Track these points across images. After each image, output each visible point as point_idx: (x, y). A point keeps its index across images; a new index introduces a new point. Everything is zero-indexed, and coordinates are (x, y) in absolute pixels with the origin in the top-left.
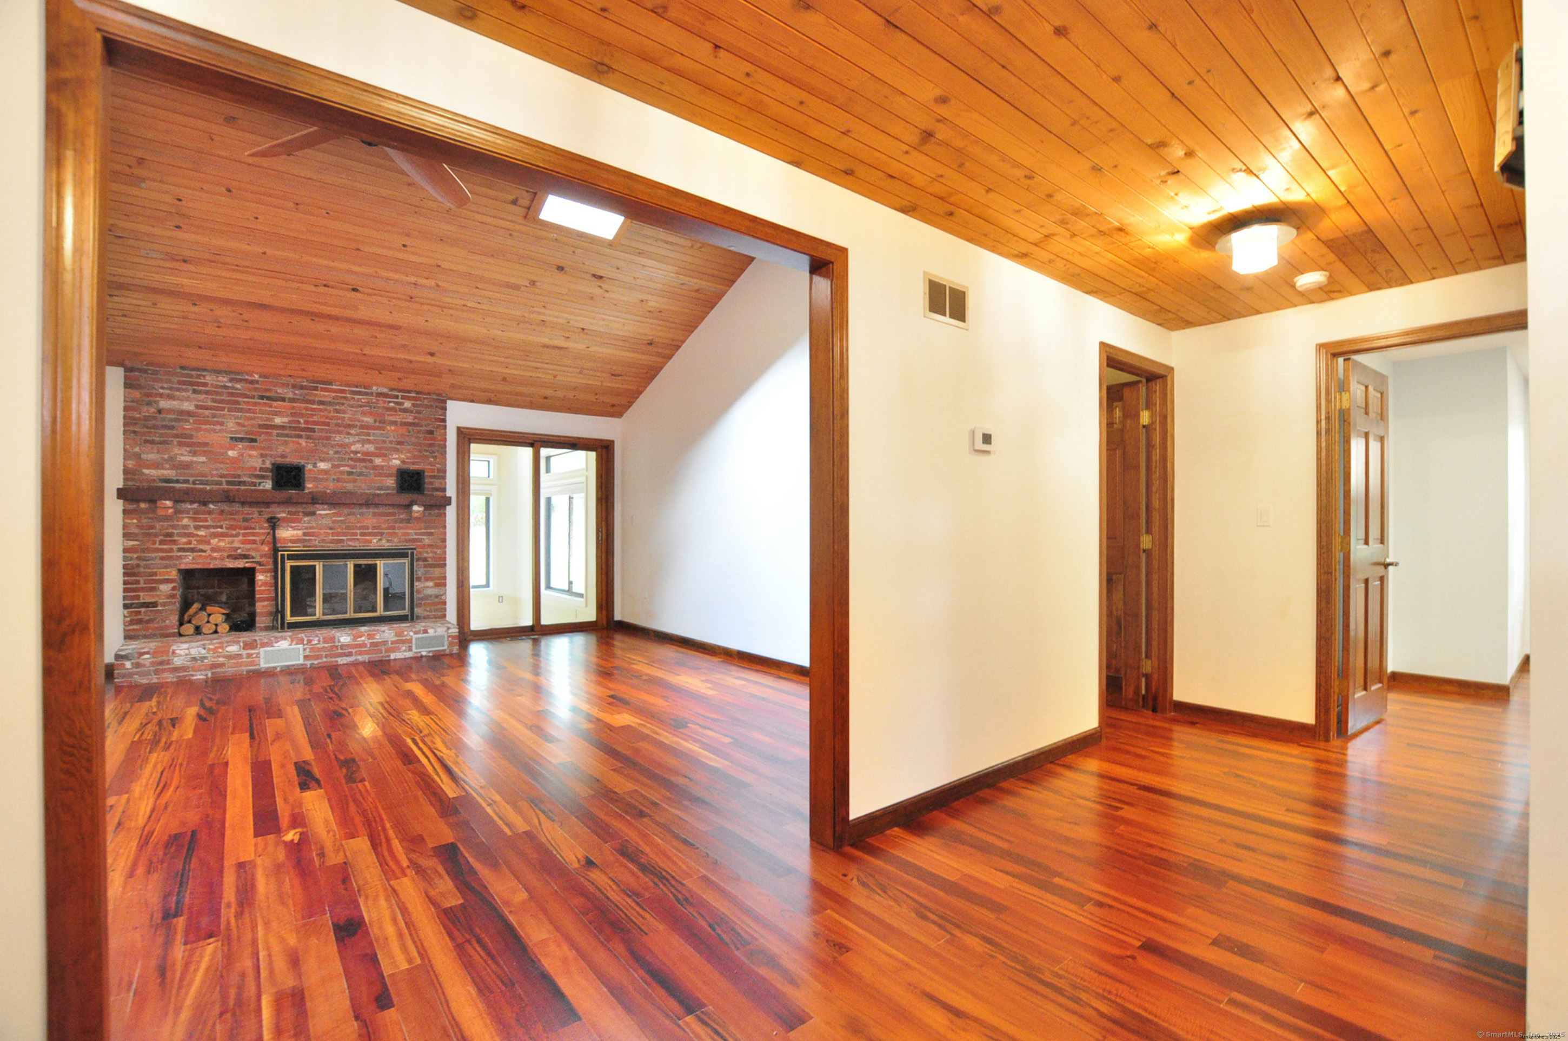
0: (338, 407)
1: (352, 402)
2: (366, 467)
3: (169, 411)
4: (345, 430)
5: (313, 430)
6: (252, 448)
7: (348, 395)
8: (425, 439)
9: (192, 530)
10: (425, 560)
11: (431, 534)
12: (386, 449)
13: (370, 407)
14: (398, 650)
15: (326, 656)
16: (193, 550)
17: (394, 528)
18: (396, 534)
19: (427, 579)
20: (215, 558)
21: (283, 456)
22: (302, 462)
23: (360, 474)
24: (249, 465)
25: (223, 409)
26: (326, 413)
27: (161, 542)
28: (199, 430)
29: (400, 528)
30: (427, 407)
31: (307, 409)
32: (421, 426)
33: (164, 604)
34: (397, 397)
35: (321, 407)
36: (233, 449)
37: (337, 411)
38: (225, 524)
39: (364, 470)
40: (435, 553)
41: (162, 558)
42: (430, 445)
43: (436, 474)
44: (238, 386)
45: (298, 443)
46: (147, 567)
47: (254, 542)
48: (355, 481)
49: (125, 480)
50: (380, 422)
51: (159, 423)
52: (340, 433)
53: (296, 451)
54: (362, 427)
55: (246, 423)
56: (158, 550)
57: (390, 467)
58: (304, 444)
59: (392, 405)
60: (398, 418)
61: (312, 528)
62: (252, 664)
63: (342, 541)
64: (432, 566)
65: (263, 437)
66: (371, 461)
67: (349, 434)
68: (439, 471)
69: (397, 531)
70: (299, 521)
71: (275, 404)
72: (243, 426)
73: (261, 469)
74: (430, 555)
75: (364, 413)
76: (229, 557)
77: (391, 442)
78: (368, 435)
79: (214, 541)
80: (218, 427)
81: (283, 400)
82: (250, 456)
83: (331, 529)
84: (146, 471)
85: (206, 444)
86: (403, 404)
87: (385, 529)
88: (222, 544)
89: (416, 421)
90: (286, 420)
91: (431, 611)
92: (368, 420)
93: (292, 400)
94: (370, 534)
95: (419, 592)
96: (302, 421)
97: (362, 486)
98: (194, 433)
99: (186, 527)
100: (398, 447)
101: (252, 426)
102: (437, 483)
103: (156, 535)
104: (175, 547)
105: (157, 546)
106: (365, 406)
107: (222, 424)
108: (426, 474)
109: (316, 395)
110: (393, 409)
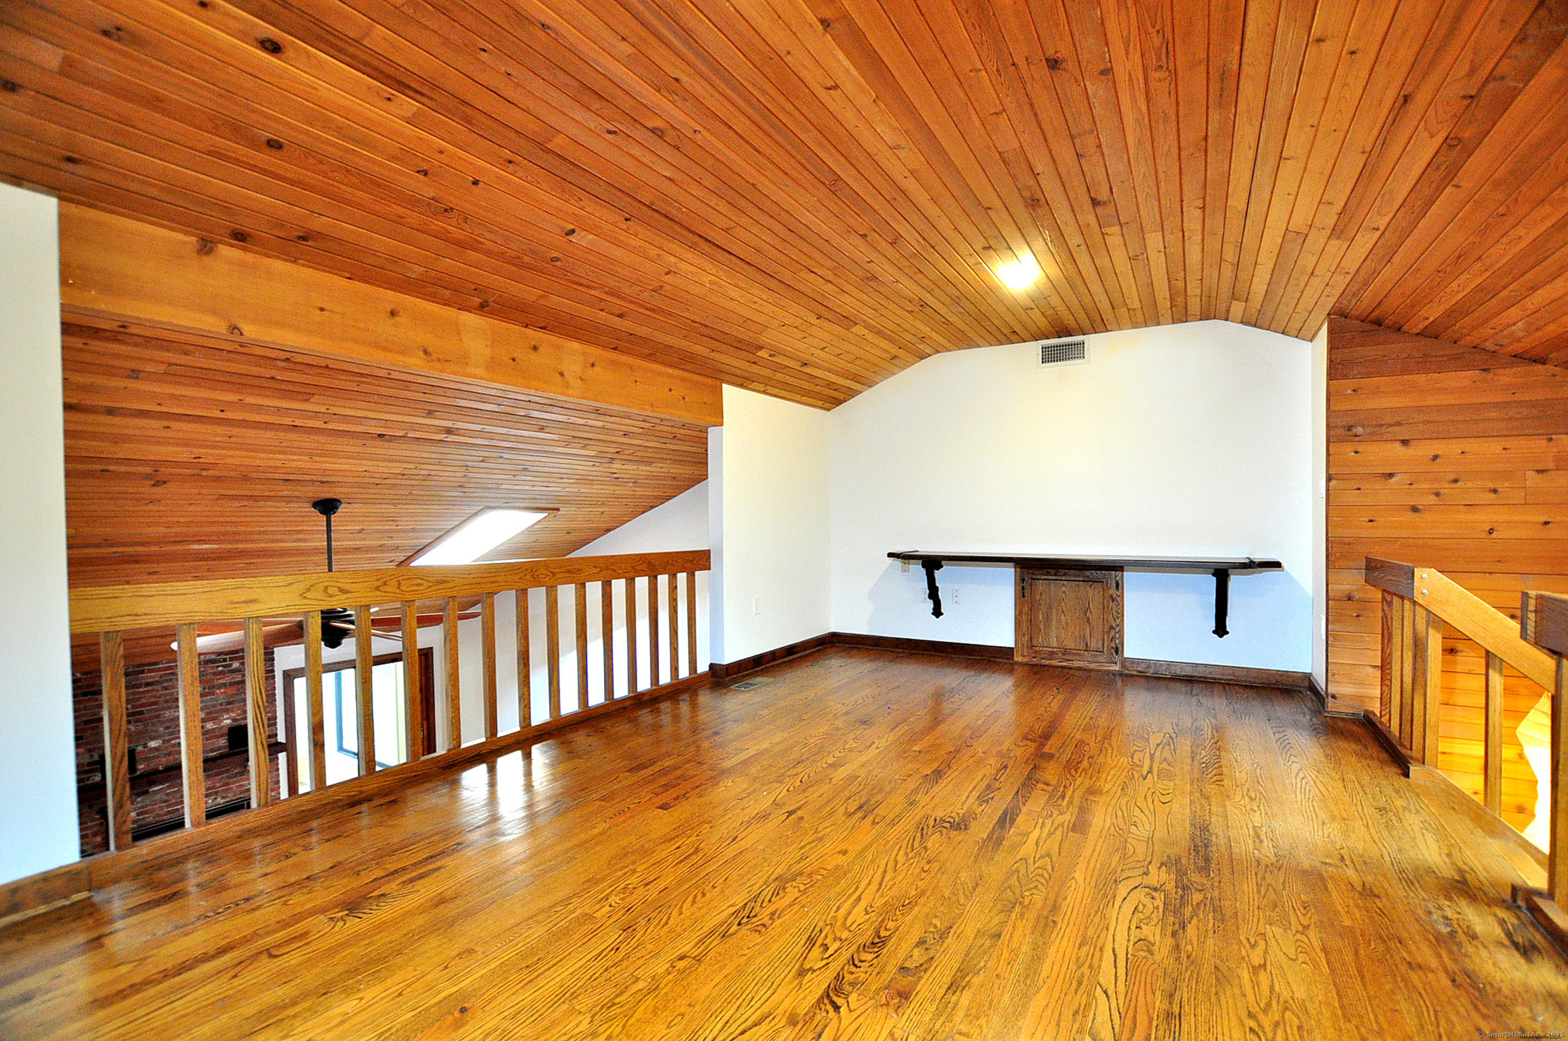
5: (141, 713)
12: (217, 712)
17: (228, 784)
18: (230, 789)
22: (133, 746)
26: (153, 694)
29: (234, 783)
34: (225, 660)
35: (149, 688)
37: (166, 688)
50: (209, 688)
52: (169, 708)
57: (221, 729)
58: (133, 729)
59: (220, 669)
60: (226, 680)
61: (147, 806)
65: (89, 732)
69: (231, 786)
73: (89, 764)
77: (221, 704)
83: (165, 802)
86: (231, 665)
87: (220, 787)
100: (229, 707)
109: (143, 678)
110: (221, 673)
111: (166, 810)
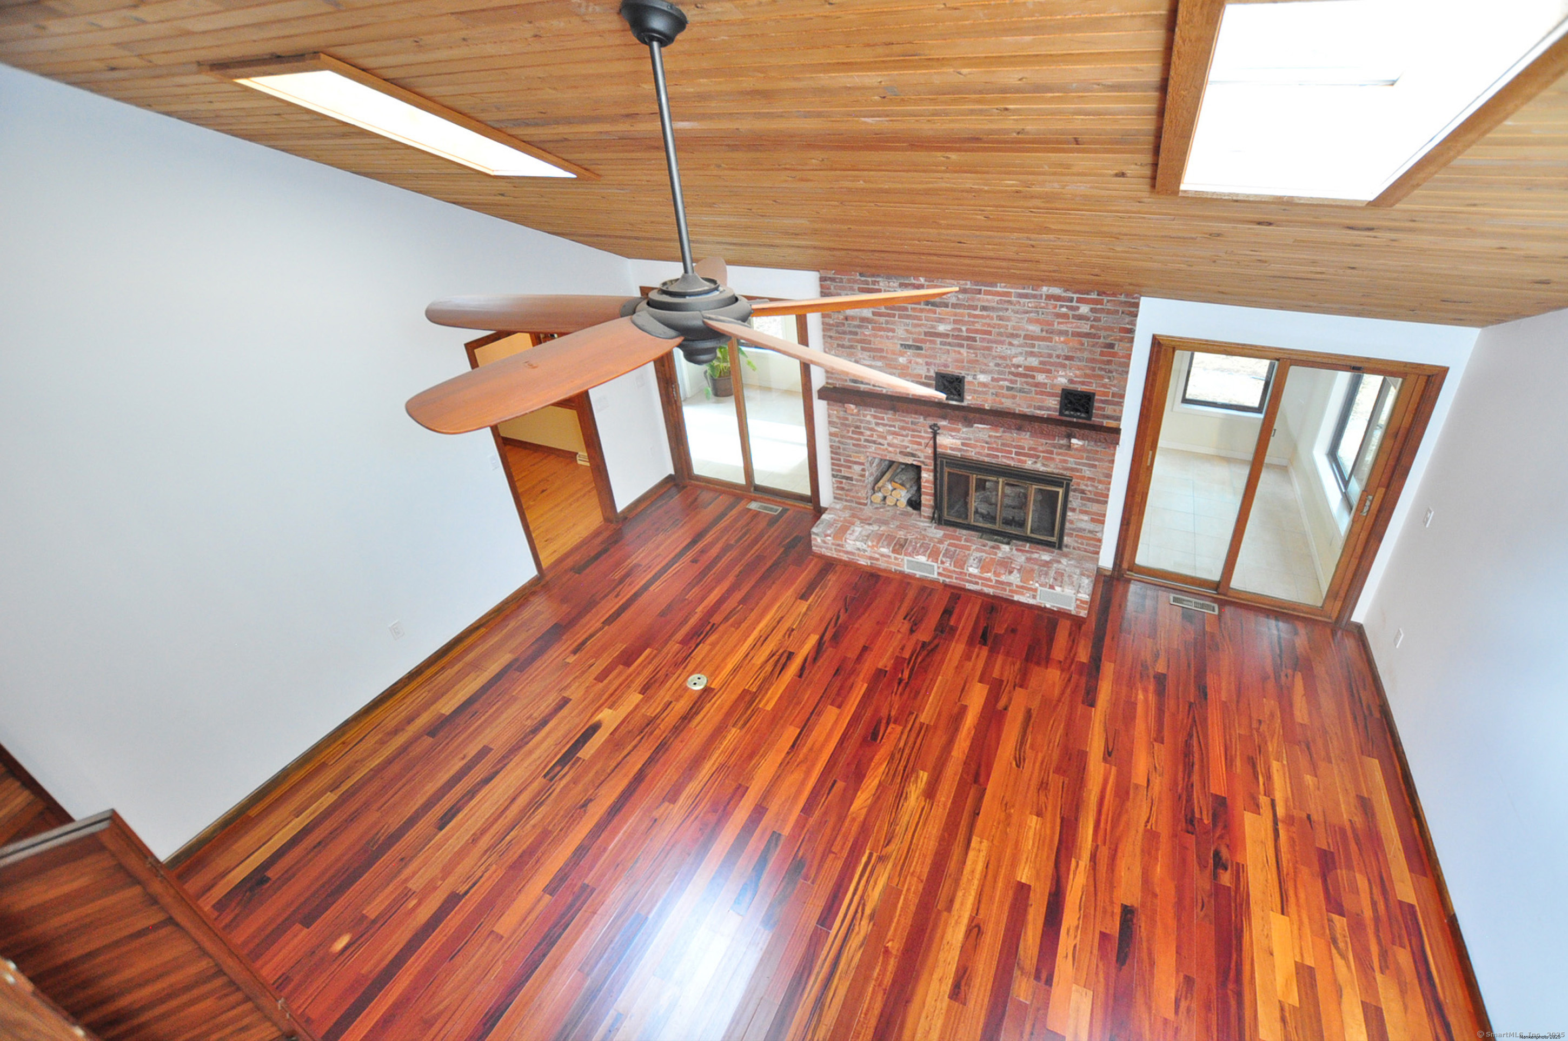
0: (1001, 313)
1: (1017, 307)
2: (1027, 383)
3: (853, 318)
4: (1008, 340)
5: (974, 340)
6: (919, 356)
7: (1013, 299)
8: (1102, 354)
9: (873, 426)
10: (1083, 492)
11: (1094, 466)
12: (1051, 364)
13: (1037, 312)
14: (1023, 594)
16: (874, 442)
17: (1052, 453)
18: (1052, 459)
19: (1082, 512)
20: (890, 452)
21: (946, 366)
22: (963, 373)
23: (1021, 391)
24: (915, 372)
25: (894, 316)
26: (988, 321)
27: (853, 432)
28: (875, 336)
29: (1058, 454)
30: (1109, 312)
31: (970, 315)
32: (1099, 338)
33: (857, 480)
34: (1071, 300)
35: (985, 313)
36: (902, 356)
37: (1000, 318)
38: (897, 424)
39: (1025, 386)
40: (1097, 488)
41: (854, 445)
42: (1109, 362)
43: (1110, 398)
45: (959, 353)
46: (844, 449)
47: (920, 444)
48: (1014, 397)
49: (827, 378)
50: (1047, 332)
51: (847, 329)
52: (1002, 343)
53: (957, 361)
54: (1026, 337)
55: (914, 330)
56: (852, 438)
57: (1053, 386)
58: (965, 354)
59: (1064, 310)
60: (1069, 327)
61: (970, 439)
62: (898, 565)
63: (997, 456)
64: (1089, 500)
65: (928, 345)
66: (1033, 377)
67: (1010, 344)
68: (1114, 395)
69: (1054, 456)
70: (958, 431)
71: (938, 310)
72: (911, 333)
73: (926, 377)
74: (1090, 488)
75: (1030, 321)
76: (901, 453)
77: (1058, 357)
78: (1033, 346)
79: (890, 437)
80: (890, 334)
81: (946, 305)
82: (917, 363)
83: (987, 443)
85: (881, 350)
86: (1078, 308)
87: (1043, 452)
88: (895, 441)
89: (1093, 331)
90: (949, 327)
91: (1082, 544)
92: (1035, 329)
93: (954, 306)
94: (1024, 455)
95: (1072, 522)
96: (964, 328)
97: (1020, 405)
98: (872, 339)
99: (869, 422)
100: (1067, 362)
101: (919, 333)
102: (1109, 410)
103: (849, 426)
104: (862, 438)
105: (850, 434)
106: (1031, 312)
107: (893, 331)
108: (1096, 397)
109: (979, 300)
110: (1065, 316)
111: (986, 451)
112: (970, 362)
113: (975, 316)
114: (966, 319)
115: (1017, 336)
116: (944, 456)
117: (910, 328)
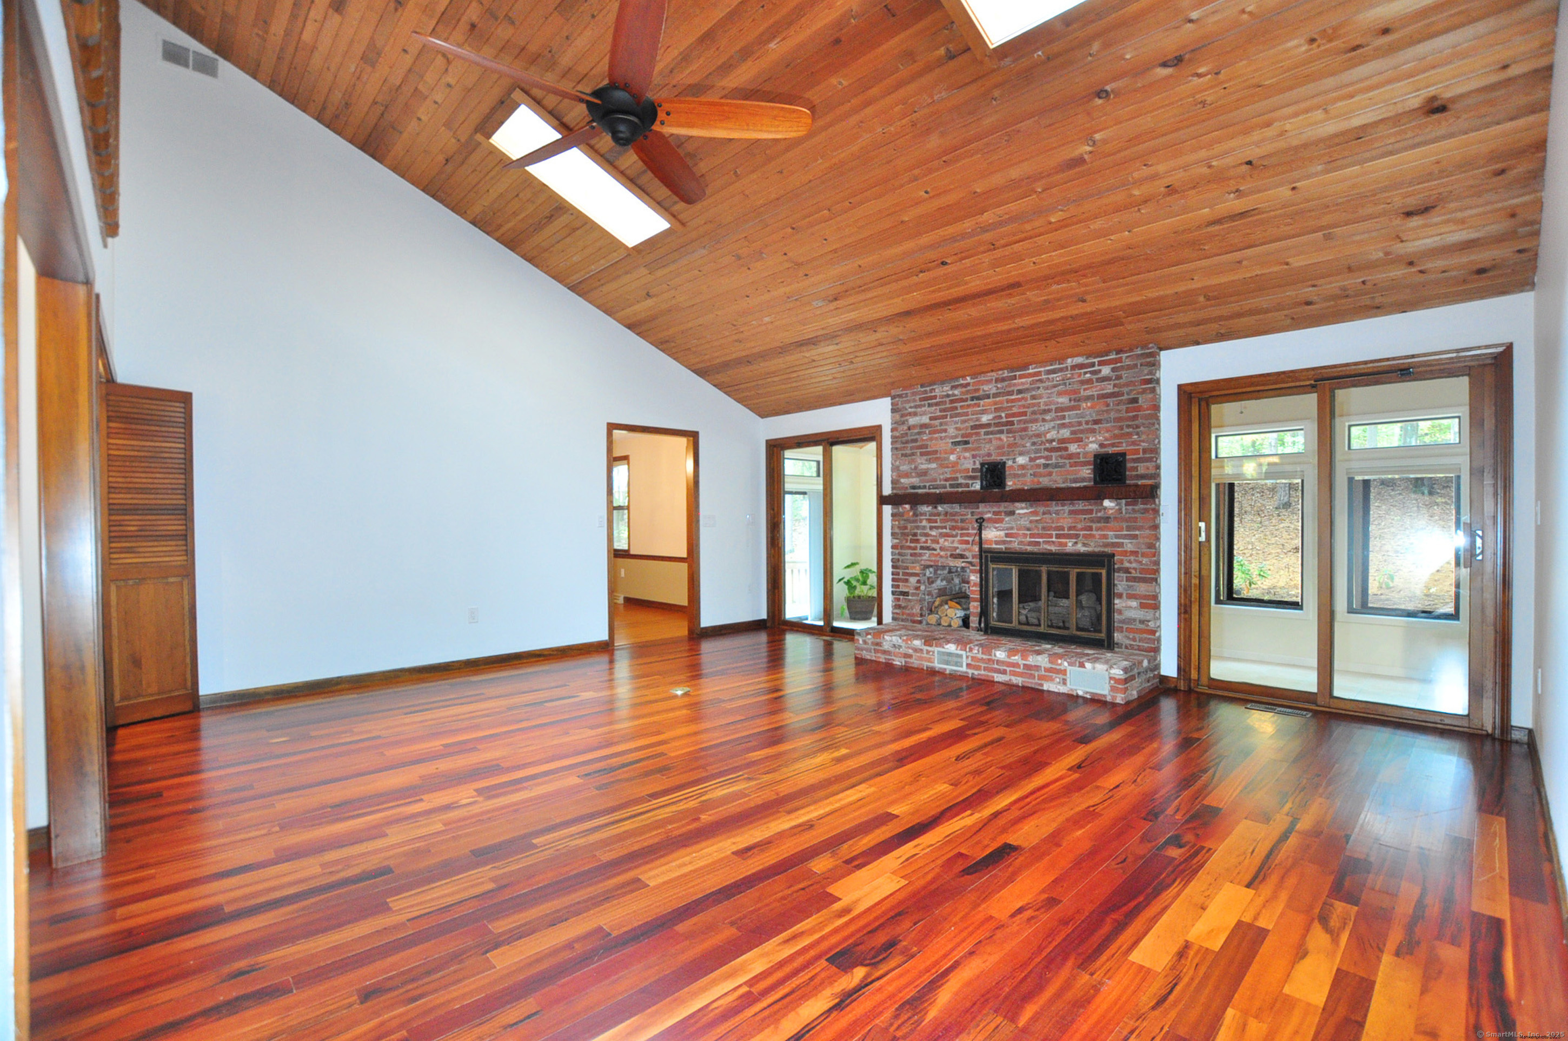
0: (1034, 393)
1: (1047, 384)
2: (1061, 457)
3: (914, 426)
4: (1040, 417)
5: (1012, 423)
6: (966, 450)
7: (1044, 377)
8: (1127, 411)
9: (928, 531)
10: (1127, 571)
11: (1135, 537)
12: (1082, 432)
13: (1065, 384)
14: (1052, 680)
15: (985, 669)
16: (928, 548)
17: (1090, 529)
18: (1093, 536)
19: (1131, 597)
20: (941, 557)
21: (989, 455)
22: (1004, 458)
23: (1056, 466)
24: (963, 467)
25: (946, 417)
26: (1023, 403)
27: (911, 541)
28: (931, 439)
29: (1097, 529)
30: (1129, 367)
31: (1008, 401)
32: (1123, 394)
33: (913, 595)
34: (1093, 365)
35: (1020, 396)
36: (952, 453)
37: (1033, 397)
38: (948, 524)
39: (1060, 461)
40: (1140, 562)
41: (911, 555)
42: (1135, 418)
43: (1141, 455)
44: (956, 392)
45: (1000, 439)
46: (903, 562)
47: (967, 542)
48: (1050, 474)
49: (893, 488)
50: (1075, 400)
51: (910, 438)
52: (1036, 421)
53: (999, 448)
54: (1057, 410)
55: (962, 426)
56: (910, 548)
57: (1086, 454)
58: (1005, 440)
59: (1088, 375)
60: (1093, 392)
61: (1012, 528)
62: (930, 660)
63: (1038, 543)
64: (1135, 579)
65: (974, 438)
66: (1066, 449)
67: (1044, 420)
68: (1145, 451)
69: (1094, 532)
70: (1002, 521)
71: (982, 402)
72: (960, 429)
73: (974, 470)
74: (1134, 565)
75: (1060, 394)
76: (952, 555)
77: (1087, 423)
78: (1064, 417)
79: (941, 541)
80: (944, 434)
81: (988, 397)
82: (965, 458)
83: (1028, 529)
84: (902, 480)
85: (936, 452)
86: (1100, 371)
87: (1082, 529)
88: (947, 544)
89: (1116, 390)
90: (991, 417)
91: (1134, 640)
92: (1063, 400)
93: (995, 395)
94: (1064, 536)
95: (1120, 612)
96: (1003, 415)
97: (1056, 480)
98: (929, 443)
99: (924, 528)
100: (1096, 427)
101: (966, 428)
102: (1142, 469)
103: (908, 535)
104: (919, 545)
105: (908, 544)
106: (1060, 385)
107: (945, 431)
108: (1128, 457)
109: (1015, 385)
110: (1089, 381)
111: (1028, 539)
112: (1010, 446)
113: (1013, 401)
114: (1005, 405)
115: (1049, 411)
116: (989, 551)
117: (959, 425)
